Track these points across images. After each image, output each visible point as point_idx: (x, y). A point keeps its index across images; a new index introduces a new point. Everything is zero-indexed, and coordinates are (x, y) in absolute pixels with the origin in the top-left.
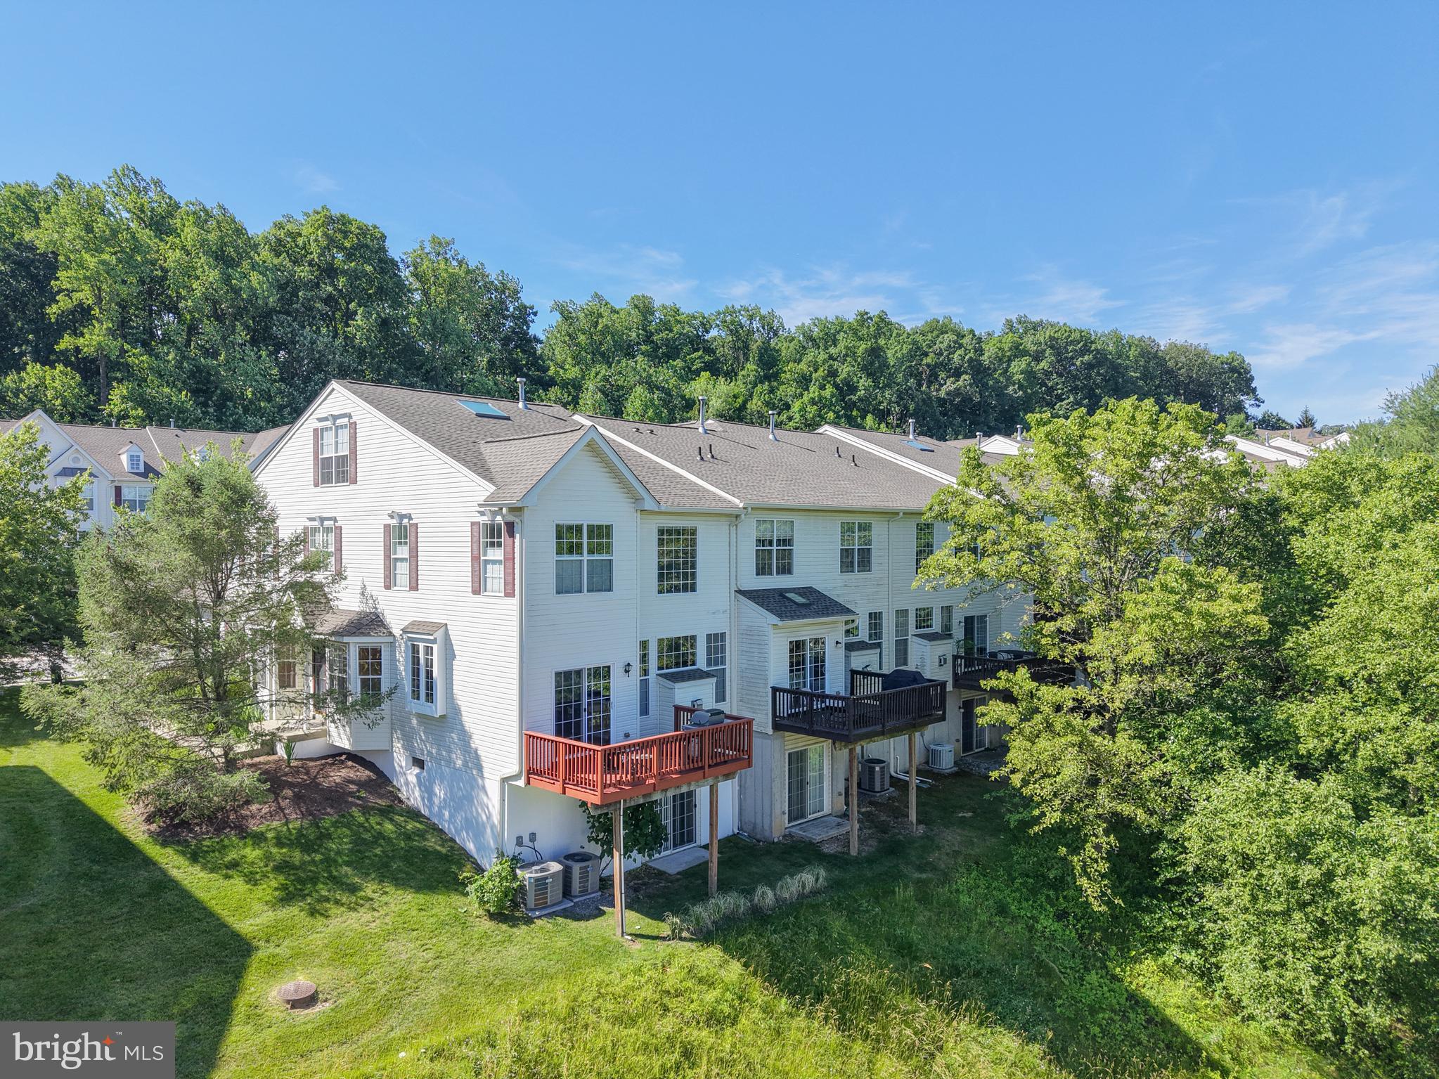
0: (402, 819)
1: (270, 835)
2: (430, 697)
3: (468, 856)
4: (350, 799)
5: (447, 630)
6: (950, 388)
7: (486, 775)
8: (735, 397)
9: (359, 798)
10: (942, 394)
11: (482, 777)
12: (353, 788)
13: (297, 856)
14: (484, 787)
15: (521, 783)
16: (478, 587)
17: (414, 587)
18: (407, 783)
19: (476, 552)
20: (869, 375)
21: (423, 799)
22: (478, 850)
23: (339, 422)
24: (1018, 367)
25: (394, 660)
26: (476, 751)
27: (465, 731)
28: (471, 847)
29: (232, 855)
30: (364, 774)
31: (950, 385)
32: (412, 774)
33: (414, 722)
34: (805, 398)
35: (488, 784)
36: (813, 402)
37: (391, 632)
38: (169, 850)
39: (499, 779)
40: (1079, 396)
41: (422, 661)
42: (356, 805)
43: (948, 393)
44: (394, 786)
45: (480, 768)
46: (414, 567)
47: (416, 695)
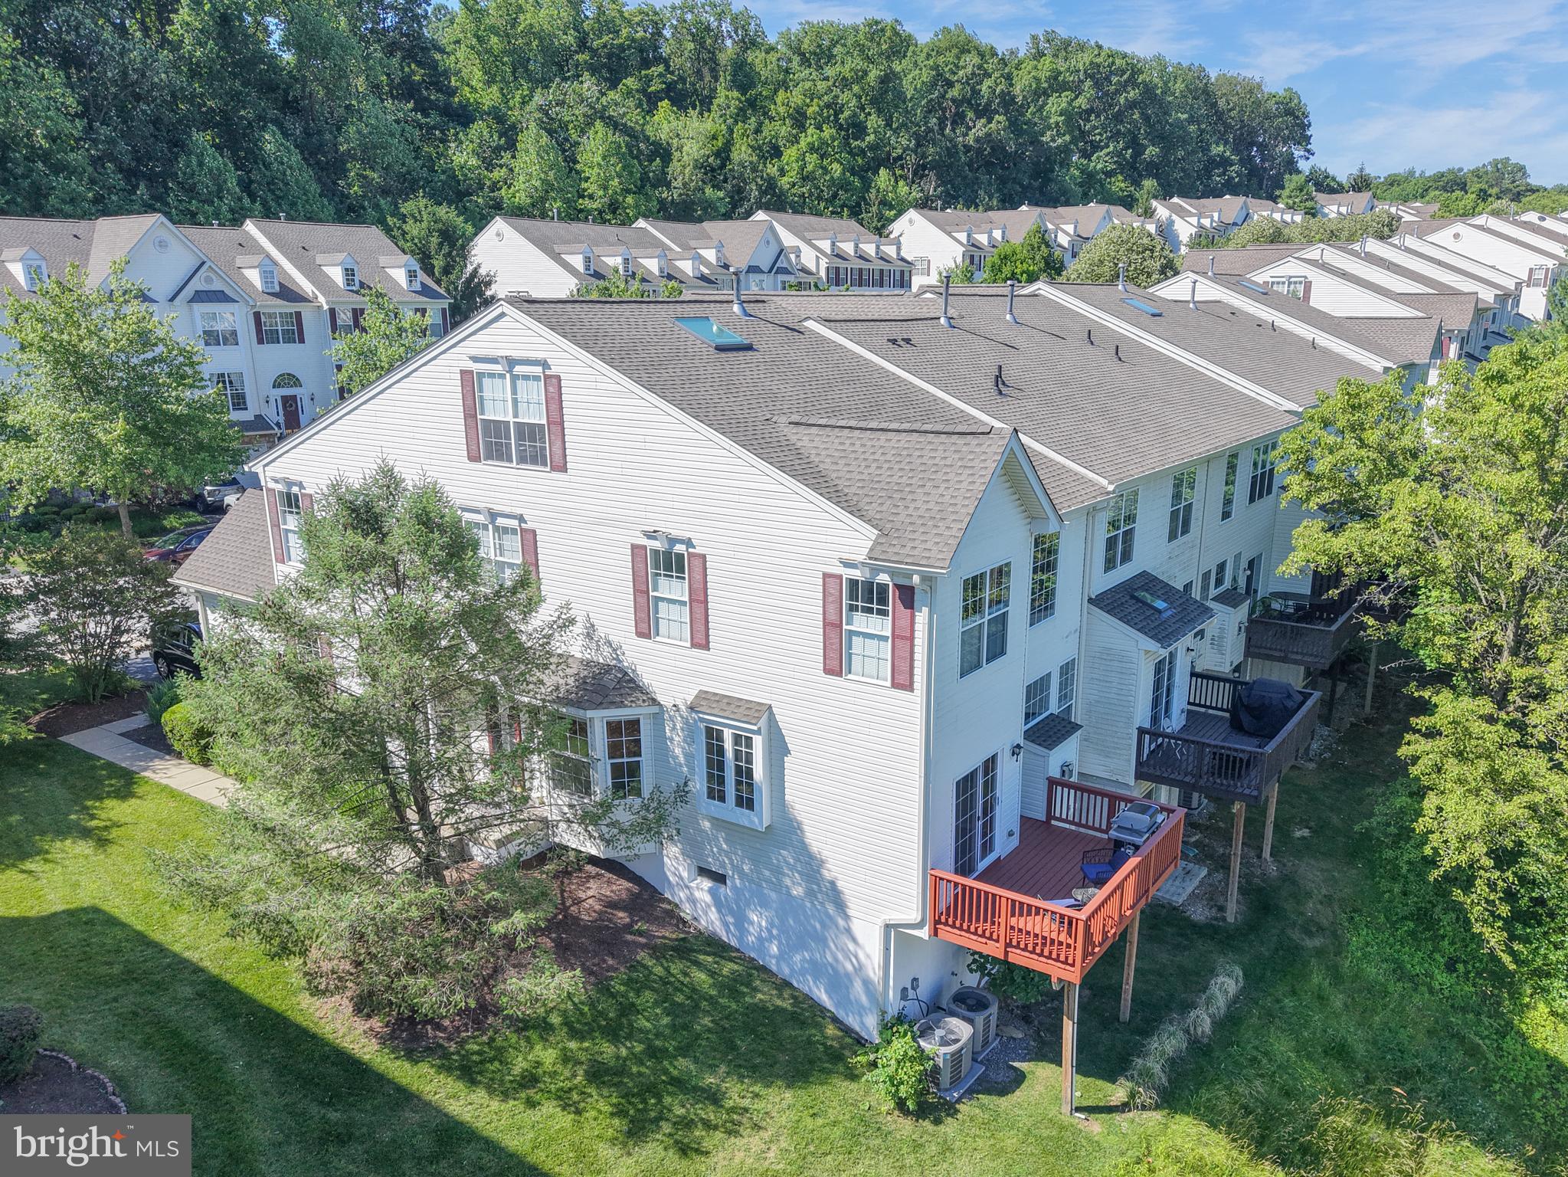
0: (710, 959)
1: (555, 1019)
2: (746, 801)
3: (823, 1010)
4: (629, 937)
5: (771, 715)
6: (980, 134)
7: (850, 912)
8: (714, 137)
9: (640, 933)
10: (970, 139)
11: (847, 917)
12: (622, 917)
13: (608, 1050)
14: (848, 931)
15: (924, 933)
16: (836, 664)
17: (701, 641)
18: (693, 901)
19: (833, 617)
20: (879, 111)
21: (726, 924)
22: (838, 1005)
23: (519, 369)
24: (1055, 105)
25: (661, 739)
26: (833, 883)
27: (811, 856)
28: (823, 997)
29: (520, 1065)
30: (621, 887)
31: (979, 128)
32: (702, 888)
33: (706, 825)
34: (803, 144)
35: (857, 927)
36: (812, 149)
37: (654, 700)
38: (424, 1068)
39: (880, 923)
40: (1121, 145)
41: (729, 754)
42: (643, 946)
43: (977, 140)
44: (670, 902)
45: (841, 905)
46: (699, 615)
47: (717, 793)
